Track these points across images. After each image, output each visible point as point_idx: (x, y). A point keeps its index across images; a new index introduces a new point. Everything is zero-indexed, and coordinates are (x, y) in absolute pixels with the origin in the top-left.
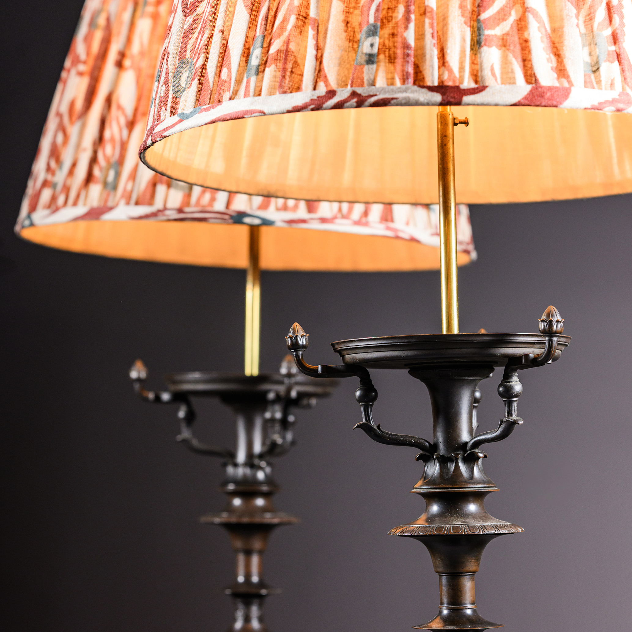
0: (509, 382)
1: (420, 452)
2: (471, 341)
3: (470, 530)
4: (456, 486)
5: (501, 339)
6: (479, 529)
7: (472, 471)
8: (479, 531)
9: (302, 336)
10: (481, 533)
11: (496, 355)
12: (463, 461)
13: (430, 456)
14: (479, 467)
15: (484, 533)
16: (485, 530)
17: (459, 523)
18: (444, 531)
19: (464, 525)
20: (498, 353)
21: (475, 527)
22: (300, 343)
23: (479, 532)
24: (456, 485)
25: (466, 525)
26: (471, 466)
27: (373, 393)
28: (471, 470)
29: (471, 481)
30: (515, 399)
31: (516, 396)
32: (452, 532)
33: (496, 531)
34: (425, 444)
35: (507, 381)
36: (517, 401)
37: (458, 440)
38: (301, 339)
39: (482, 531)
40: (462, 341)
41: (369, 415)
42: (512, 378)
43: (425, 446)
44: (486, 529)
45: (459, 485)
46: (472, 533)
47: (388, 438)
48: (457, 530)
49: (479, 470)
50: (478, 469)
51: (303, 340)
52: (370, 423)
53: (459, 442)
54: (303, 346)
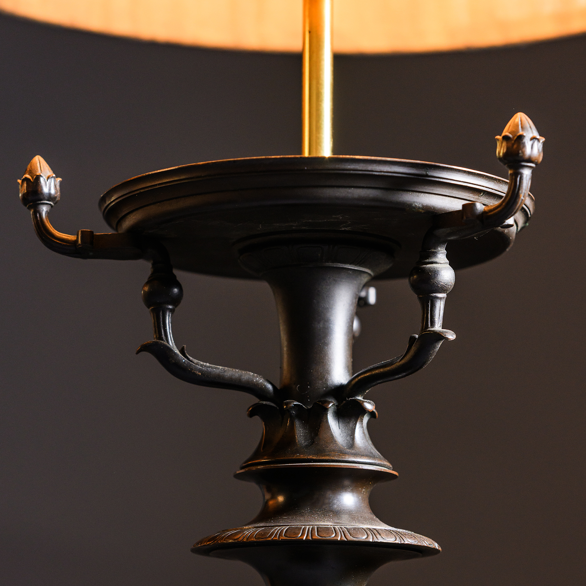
0: (432, 263)
1: (255, 400)
2: (371, 173)
3: (350, 534)
4: (323, 458)
5: (424, 173)
6: (366, 532)
7: (351, 435)
8: (368, 536)
9: (48, 178)
10: (371, 540)
11: (414, 205)
12: (336, 416)
13: (274, 407)
14: (363, 430)
15: (376, 540)
16: (378, 536)
17: (328, 523)
18: (303, 534)
19: (338, 526)
20: (417, 203)
21: (360, 530)
22: (46, 190)
23: (367, 538)
24: (324, 456)
25: (342, 526)
26: (351, 425)
27: (176, 288)
28: (350, 432)
29: (350, 451)
30: (440, 295)
31: (442, 289)
32: (316, 536)
33: (398, 538)
34: (265, 386)
35: (427, 261)
36: (444, 300)
37: (327, 380)
38: (48, 183)
39: (373, 536)
40: (354, 172)
41: (166, 327)
42: (437, 257)
43: (265, 390)
44: (380, 535)
45: (329, 455)
46: (355, 539)
47: (200, 371)
48: (327, 532)
49: (363, 434)
50: (361, 432)
51: (50, 185)
52: (168, 342)
53: (330, 383)
54: (50, 198)
